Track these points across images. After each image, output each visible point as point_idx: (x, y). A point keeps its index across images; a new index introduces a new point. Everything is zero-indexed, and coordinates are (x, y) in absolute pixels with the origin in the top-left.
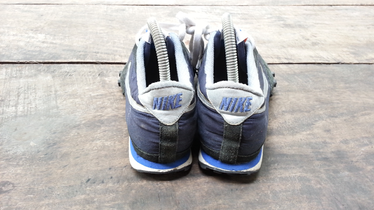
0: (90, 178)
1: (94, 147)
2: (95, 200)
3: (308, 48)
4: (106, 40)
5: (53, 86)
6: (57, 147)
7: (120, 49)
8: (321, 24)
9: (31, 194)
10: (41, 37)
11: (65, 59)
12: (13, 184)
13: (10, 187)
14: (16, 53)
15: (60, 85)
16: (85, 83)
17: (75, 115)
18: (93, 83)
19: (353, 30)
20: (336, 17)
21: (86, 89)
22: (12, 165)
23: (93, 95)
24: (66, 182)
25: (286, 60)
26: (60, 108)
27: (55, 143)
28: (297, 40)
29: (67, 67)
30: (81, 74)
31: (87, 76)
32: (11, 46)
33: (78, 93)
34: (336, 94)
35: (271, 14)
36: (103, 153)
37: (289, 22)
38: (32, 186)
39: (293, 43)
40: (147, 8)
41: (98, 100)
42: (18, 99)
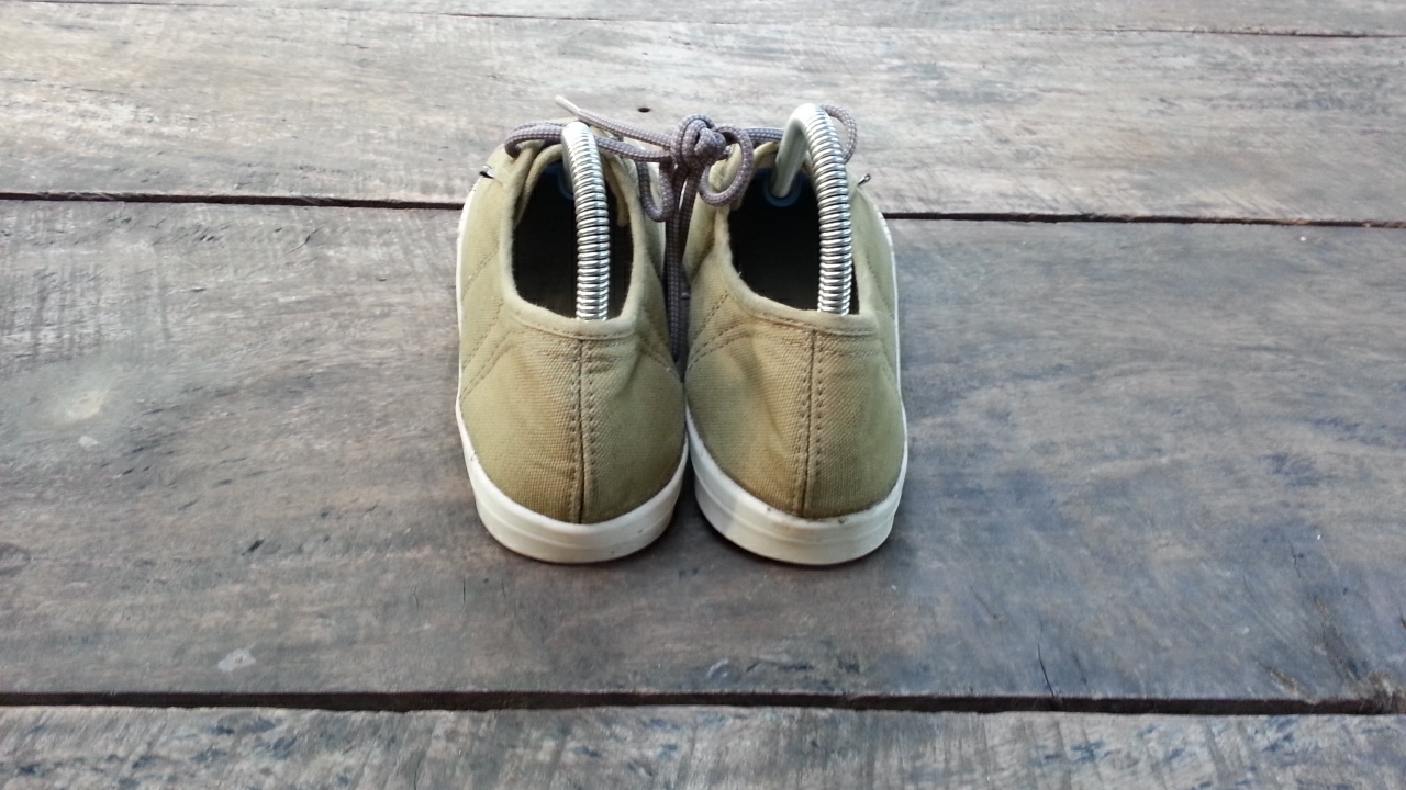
0: (261, 538)
1: (278, 453)
2: (275, 596)
3: (998, 169)
4: (340, 127)
5: (154, 272)
6: (164, 451)
7: (384, 159)
8: (1060, 91)
9: (81, 580)
10: (123, 114)
11: (200, 186)
13: (18, 560)
14: (36, 167)
15: (178, 269)
16: (261, 265)
17: (224, 360)
18: (288, 264)
19: (1162, 112)
20: (1118, 69)
21: (263, 284)
22: (21, 500)
23: (282, 300)
24: (187, 549)
25: (920, 203)
26: (174, 339)
27: (155, 441)
28: (969, 142)
29: (203, 211)
30: (250, 234)
31: (266, 242)
32: (20, 142)
33: (234, 294)
34: (1054, 311)
35: (901, 57)
36: (303, 471)
37: (956, 83)
38: (84, 559)
39: (954, 151)
40: (488, 23)
41: (300, 315)
42: (41, 309)
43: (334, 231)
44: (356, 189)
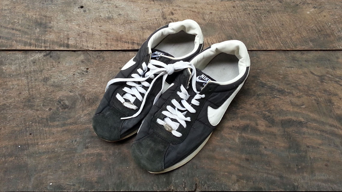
43: (5, 60)
44: (10, 46)
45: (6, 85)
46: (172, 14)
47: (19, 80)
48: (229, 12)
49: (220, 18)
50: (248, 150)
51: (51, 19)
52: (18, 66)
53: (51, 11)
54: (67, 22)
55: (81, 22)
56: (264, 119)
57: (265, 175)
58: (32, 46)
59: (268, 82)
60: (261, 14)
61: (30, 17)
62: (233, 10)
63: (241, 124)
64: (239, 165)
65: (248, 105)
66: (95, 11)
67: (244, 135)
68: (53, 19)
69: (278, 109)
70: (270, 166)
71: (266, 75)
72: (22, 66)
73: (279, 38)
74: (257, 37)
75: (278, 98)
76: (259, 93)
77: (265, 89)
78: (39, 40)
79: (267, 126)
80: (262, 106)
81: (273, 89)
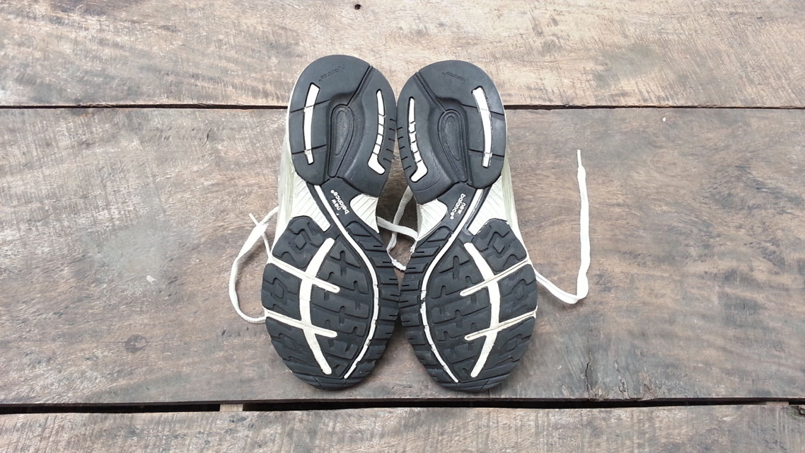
0: (225, 329)
2: (235, 357)
4: (205, 33)
5: (147, 165)
6: (180, 283)
7: (231, 65)
9: (168, 351)
12: (144, 338)
13: (143, 343)
15: (156, 162)
21: (195, 172)
22: (135, 312)
23: (205, 184)
24: (200, 335)
26: (167, 213)
27: (176, 277)
30: (181, 133)
31: (190, 139)
33: (184, 180)
34: (534, 180)
41: (215, 194)
43: (218, 129)
44: (222, 96)
45: (234, 186)
46: (555, 22)
47: (258, 174)
48: (678, 19)
49: (660, 33)
50: (739, 320)
51: (298, 35)
52: (248, 143)
53: (293, 15)
54: (332, 43)
55: (363, 42)
56: (764, 258)
57: (774, 368)
58: (270, 98)
59: (769, 181)
60: (744, 24)
61: (252, 30)
62: (684, 15)
63: (721, 267)
64: (724, 349)
65: (732, 229)
66: (388, 17)
67: (728, 290)
68: (301, 35)
69: (790, 237)
70: (782, 350)
71: (762, 164)
72: (258, 145)
73: (786, 80)
74: (741, 78)
75: (789, 213)
76: (751, 203)
77: (764, 194)
78: (281, 83)
79: (770, 272)
80: (760, 230)
81: (780, 196)
